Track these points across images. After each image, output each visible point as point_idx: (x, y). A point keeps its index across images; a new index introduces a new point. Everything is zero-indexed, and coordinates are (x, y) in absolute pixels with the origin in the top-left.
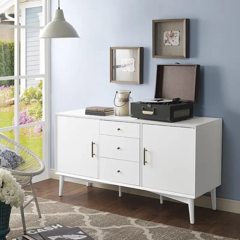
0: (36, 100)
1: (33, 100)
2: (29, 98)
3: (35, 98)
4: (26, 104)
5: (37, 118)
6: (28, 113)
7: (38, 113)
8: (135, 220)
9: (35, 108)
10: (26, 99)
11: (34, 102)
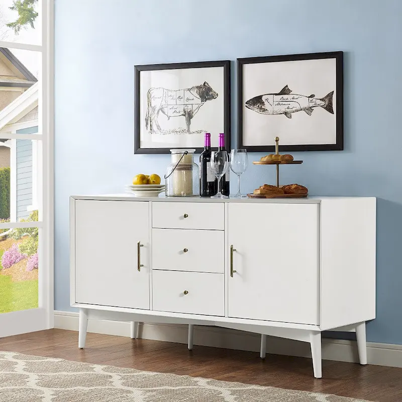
0: (28, 234)
1: (25, 234)
2: (20, 232)
3: (27, 231)
4: (17, 239)
5: (29, 254)
6: (19, 250)
7: (30, 248)
8: (208, 381)
9: (27, 243)
10: (17, 234)
11: (25, 236)
